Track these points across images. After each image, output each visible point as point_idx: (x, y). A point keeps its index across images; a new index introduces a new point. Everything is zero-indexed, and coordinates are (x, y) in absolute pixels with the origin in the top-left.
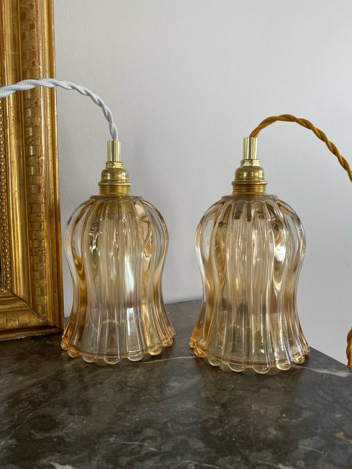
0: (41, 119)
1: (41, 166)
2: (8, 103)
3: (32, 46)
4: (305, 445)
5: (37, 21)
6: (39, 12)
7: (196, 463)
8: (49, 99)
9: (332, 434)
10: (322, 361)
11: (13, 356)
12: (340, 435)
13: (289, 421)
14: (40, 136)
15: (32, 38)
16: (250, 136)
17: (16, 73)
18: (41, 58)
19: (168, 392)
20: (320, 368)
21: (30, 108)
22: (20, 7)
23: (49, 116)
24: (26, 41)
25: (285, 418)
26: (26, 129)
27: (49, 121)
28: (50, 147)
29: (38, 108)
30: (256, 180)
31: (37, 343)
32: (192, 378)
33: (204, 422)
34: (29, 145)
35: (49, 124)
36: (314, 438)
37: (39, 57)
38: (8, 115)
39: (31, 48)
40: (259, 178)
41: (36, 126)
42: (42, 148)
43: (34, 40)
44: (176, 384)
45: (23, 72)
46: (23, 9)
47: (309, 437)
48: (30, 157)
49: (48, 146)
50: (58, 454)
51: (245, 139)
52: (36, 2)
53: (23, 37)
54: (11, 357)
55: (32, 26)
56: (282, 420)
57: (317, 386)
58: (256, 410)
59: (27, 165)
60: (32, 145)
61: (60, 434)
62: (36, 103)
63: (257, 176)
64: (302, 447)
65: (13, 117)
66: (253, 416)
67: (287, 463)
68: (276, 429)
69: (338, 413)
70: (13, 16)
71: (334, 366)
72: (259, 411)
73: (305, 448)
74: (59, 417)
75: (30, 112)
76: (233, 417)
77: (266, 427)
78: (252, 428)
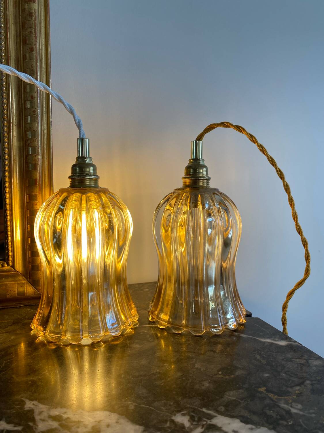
0: (38, 124)
1: (38, 163)
2: (12, 111)
3: (31, 66)
4: (229, 396)
5: (36, 45)
6: (37, 37)
7: (136, 404)
8: (46, 108)
9: (256, 389)
10: (268, 332)
11: (11, 320)
12: (263, 389)
13: (222, 377)
14: (37, 139)
15: (31, 58)
16: (196, 139)
17: (19, 87)
18: (38, 75)
19: (129, 351)
20: (264, 338)
21: (29, 116)
22: (22, 34)
23: (45, 122)
24: (26, 62)
25: (220, 374)
26: (26, 133)
27: (45, 126)
28: (46, 148)
29: (36, 116)
30: (201, 175)
31: (32, 311)
32: (152, 342)
33: (152, 375)
34: (28, 146)
35: (45, 129)
36: (240, 390)
37: (37, 74)
38: (11, 122)
39: (30, 67)
40: (203, 174)
41: (34, 131)
42: (39, 148)
43: (32, 60)
44: (137, 346)
45: (24, 86)
46: (24, 35)
47: (235, 390)
48: (29, 156)
49: (44, 146)
50: (29, 393)
51: (192, 142)
52: (35, 30)
53: (25, 58)
54: (9, 321)
55: (32, 49)
56: (217, 376)
57: (257, 352)
58: (198, 368)
59: (26, 163)
60: (30, 146)
61: (35, 378)
62: (34, 111)
63: (201, 173)
64: (227, 396)
65: (16, 123)
66: (194, 372)
67: (210, 408)
68: (209, 383)
69: (267, 373)
70: (17, 41)
71: (278, 336)
72: (200, 369)
73: (229, 397)
74: (36, 367)
75: (29, 119)
76: (177, 372)
77: (202, 381)
78: (190, 381)
